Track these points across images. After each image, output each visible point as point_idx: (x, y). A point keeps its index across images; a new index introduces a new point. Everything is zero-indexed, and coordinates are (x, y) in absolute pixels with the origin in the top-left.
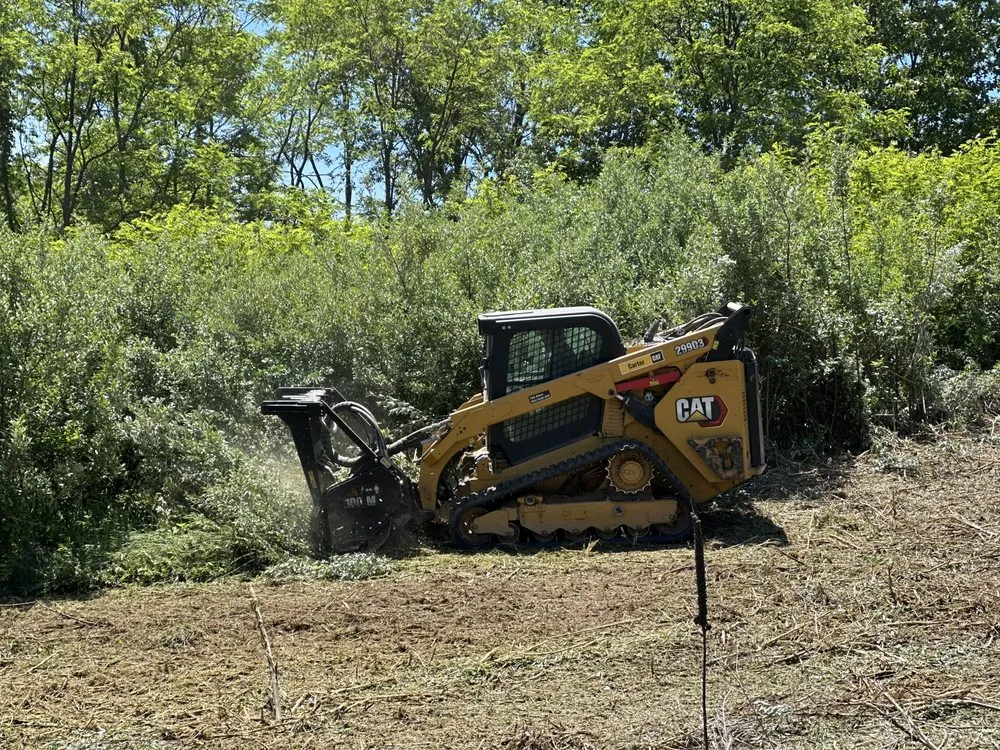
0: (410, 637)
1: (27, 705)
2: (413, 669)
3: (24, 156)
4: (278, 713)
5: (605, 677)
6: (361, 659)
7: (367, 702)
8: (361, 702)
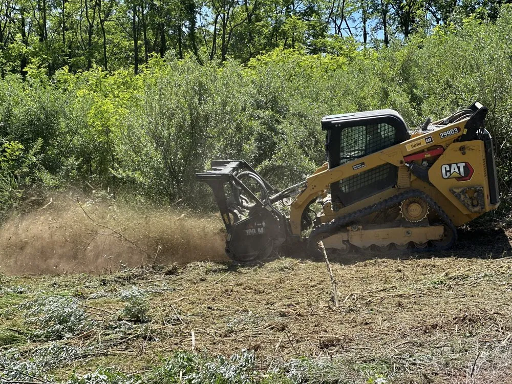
0: (403, 264)
1: (214, 299)
2: (405, 281)
3: (202, 27)
4: (337, 303)
5: (508, 284)
6: (378, 276)
7: (382, 298)
8: (379, 298)
